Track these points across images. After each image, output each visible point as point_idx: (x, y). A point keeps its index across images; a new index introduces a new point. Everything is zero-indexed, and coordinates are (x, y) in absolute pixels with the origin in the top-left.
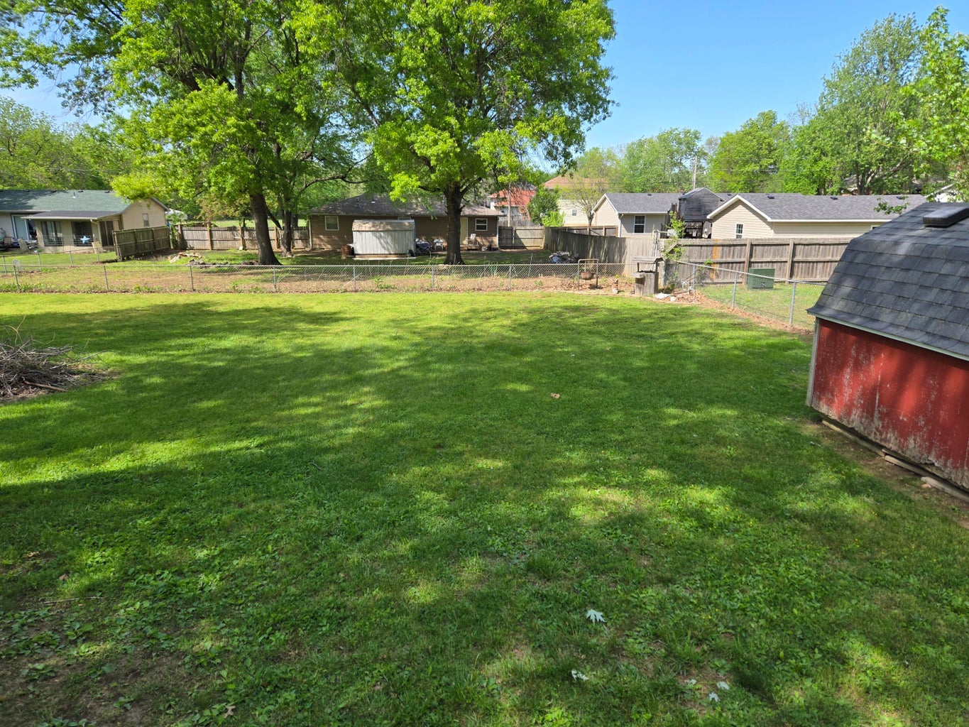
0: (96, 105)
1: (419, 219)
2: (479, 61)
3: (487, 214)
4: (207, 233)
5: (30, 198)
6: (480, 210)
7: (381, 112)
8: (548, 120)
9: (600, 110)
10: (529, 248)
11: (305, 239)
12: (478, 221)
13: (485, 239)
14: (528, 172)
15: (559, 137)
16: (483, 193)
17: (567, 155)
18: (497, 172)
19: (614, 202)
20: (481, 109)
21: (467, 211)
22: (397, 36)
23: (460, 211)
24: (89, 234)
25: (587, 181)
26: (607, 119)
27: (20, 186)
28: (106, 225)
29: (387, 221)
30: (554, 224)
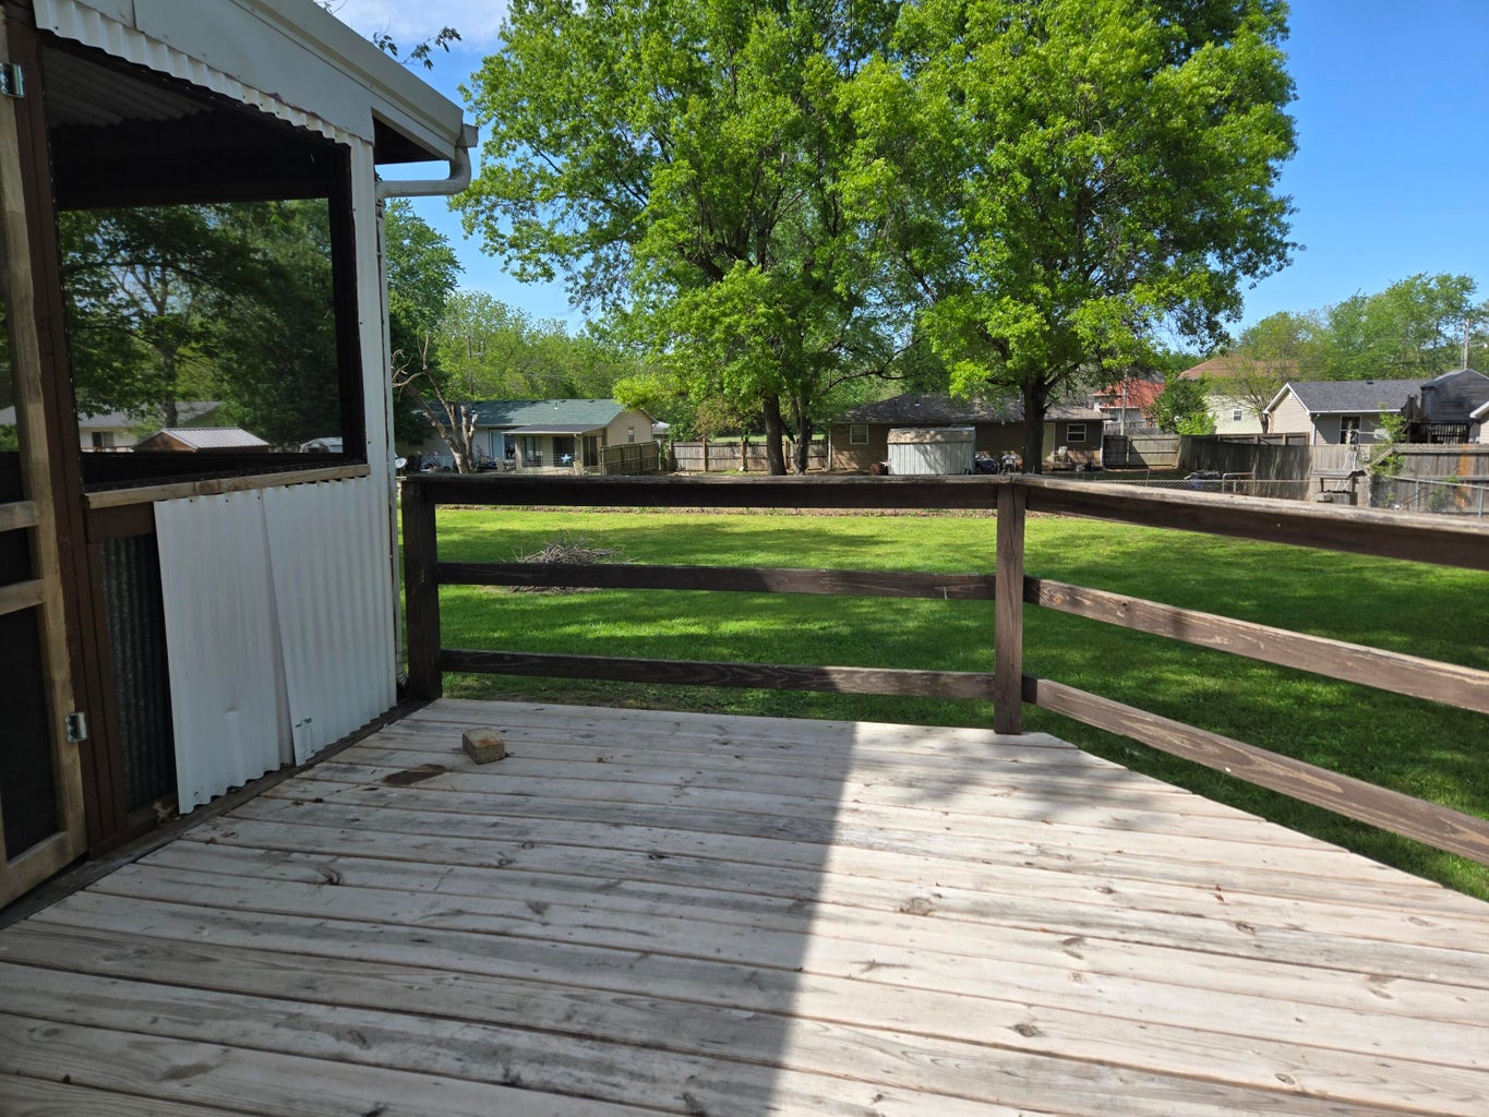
0: (604, 299)
1: (982, 426)
2: (1079, 206)
3: (1085, 417)
4: (702, 450)
5: (509, 410)
6: (1075, 411)
7: (937, 284)
8: (1182, 279)
9: (1273, 258)
10: (1154, 468)
11: (822, 456)
12: (1072, 428)
13: (1082, 453)
14: (1149, 353)
15: (1200, 302)
16: (1080, 386)
17: (1212, 326)
18: (1101, 354)
19: (1304, 396)
20: (1081, 270)
21: (1054, 413)
22: (970, 186)
23: (1044, 411)
24: (571, 452)
25: (1260, 365)
26: (1285, 268)
27: (494, 397)
28: (589, 440)
29: (938, 429)
30: (1197, 431)
